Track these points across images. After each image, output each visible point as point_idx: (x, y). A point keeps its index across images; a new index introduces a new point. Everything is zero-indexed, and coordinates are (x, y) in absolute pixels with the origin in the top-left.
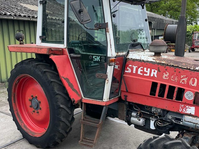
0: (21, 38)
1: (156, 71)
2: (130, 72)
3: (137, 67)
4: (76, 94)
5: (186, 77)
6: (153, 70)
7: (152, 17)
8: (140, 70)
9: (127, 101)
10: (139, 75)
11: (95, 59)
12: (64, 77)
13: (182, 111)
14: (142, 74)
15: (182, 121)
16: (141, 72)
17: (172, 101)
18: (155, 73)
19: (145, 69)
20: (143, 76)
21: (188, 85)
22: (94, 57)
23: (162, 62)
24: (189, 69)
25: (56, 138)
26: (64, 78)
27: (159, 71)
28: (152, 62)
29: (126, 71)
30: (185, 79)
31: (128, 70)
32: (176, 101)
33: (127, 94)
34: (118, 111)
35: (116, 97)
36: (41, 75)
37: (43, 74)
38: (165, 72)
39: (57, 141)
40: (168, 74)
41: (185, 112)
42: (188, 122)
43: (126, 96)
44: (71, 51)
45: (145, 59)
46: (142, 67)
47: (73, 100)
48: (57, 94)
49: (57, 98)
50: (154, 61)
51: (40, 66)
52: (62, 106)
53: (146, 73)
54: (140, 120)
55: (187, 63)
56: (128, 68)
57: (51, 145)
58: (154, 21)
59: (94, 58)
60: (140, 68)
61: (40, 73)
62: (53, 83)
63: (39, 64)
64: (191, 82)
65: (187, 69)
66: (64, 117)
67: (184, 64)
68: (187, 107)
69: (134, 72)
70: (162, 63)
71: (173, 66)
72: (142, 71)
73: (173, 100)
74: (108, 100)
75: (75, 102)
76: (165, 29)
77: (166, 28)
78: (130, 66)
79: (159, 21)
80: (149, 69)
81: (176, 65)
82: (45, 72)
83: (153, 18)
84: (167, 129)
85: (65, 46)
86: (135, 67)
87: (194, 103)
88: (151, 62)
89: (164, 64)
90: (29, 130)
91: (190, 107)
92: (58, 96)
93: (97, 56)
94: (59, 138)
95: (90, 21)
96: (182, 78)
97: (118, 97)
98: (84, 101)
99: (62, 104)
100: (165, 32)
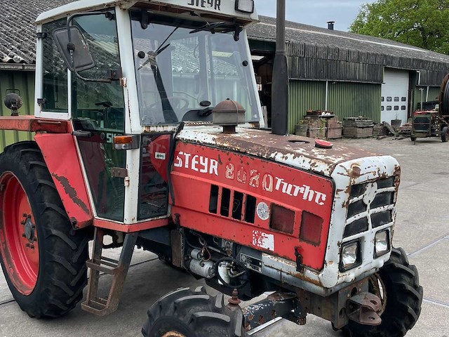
0: (13, 103)
1: (217, 163)
2: (181, 166)
3: (190, 155)
4: (80, 208)
5: (257, 173)
6: (212, 161)
7: (417, 60)
8: (194, 162)
9: (182, 227)
10: (193, 172)
11: (109, 140)
12: (56, 176)
13: (256, 244)
14: (197, 170)
15: (261, 266)
16: (196, 165)
17: (239, 223)
18: (216, 167)
19: (201, 158)
20: (198, 174)
21: (260, 190)
22: (108, 134)
23: (225, 145)
24: (261, 157)
25: (51, 298)
26: (57, 178)
27: (220, 162)
28: (211, 144)
29: (175, 165)
30: (256, 178)
31: (178, 162)
32: (246, 222)
33: (180, 211)
34: (170, 247)
35: (160, 217)
36: (26, 172)
37: (29, 171)
38: (228, 165)
39: (52, 303)
40: (232, 168)
41: (261, 246)
42: (269, 266)
43: (178, 216)
44: (78, 125)
45: (202, 140)
46: (197, 156)
47: (72, 221)
48: (48, 209)
49: (48, 217)
50: (214, 143)
51: (28, 155)
52: (54, 232)
53: (203, 167)
54: (203, 266)
55: (261, 146)
56: (178, 158)
57: (46, 311)
58: (423, 67)
59: (108, 137)
60: (194, 157)
61: (24, 168)
62: (43, 187)
63: (27, 152)
64: (264, 184)
65: (258, 157)
66: (60, 254)
67: (255, 147)
68: (263, 234)
69: (187, 166)
70: (224, 147)
71: (239, 151)
72: (197, 162)
73: (242, 221)
74: (135, 221)
75: (76, 225)
76: (442, 86)
77: (445, 84)
78: (181, 153)
79: (436, 68)
80: (206, 159)
81: (243, 150)
82: (32, 166)
83: (421, 61)
84: (242, 283)
85: (70, 117)
86: (187, 156)
87: (271, 226)
88: (209, 144)
89: (226, 147)
90: (20, 282)
91: (266, 235)
92: (50, 213)
93: (114, 133)
94: (55, 297)
95: (93, 65)
96: (252, 176)
97: (165, 217)
98: (96, 224)
99: (55, 228)
100: (443, 94)
